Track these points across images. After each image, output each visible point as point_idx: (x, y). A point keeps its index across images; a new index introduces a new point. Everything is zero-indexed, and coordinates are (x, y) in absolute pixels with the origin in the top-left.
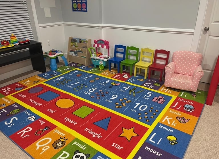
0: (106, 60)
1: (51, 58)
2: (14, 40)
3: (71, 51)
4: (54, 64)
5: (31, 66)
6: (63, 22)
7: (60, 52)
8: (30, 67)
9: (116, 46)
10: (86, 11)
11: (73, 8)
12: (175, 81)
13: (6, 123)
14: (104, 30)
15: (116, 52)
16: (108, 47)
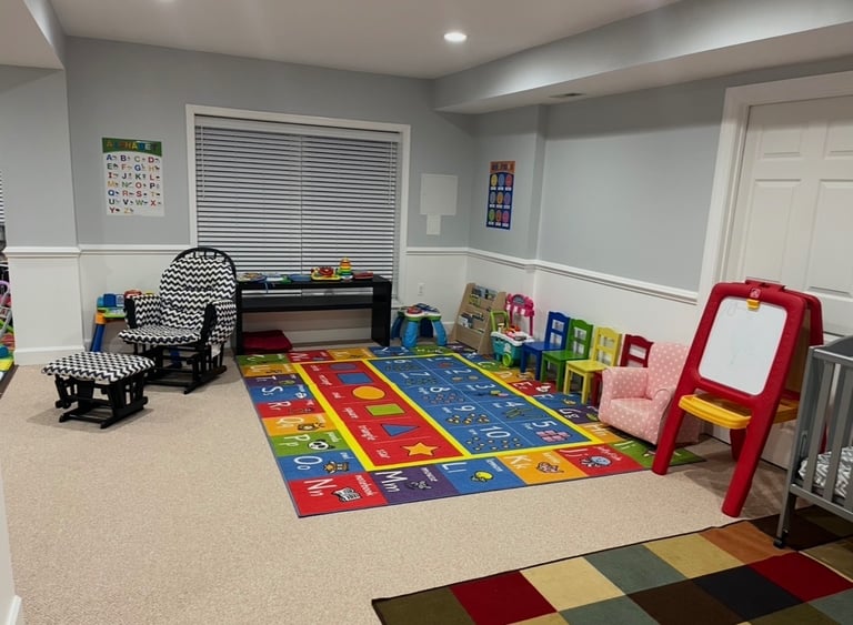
0: (517, 343)
1: (408, 320)
2: (346, 268)
3: (464, 316)
4: (410, 334)
5: (370, 329)
6: (466, 249)
7: (434, 311)
8: (367, 332)
9: (553, 316)
10: (508, 228)
11: (488, 220)
12: (617, 408)
13: (264, 390)
14: (538, 274)
15: (549, 330)
16: (531, 314)
